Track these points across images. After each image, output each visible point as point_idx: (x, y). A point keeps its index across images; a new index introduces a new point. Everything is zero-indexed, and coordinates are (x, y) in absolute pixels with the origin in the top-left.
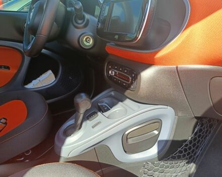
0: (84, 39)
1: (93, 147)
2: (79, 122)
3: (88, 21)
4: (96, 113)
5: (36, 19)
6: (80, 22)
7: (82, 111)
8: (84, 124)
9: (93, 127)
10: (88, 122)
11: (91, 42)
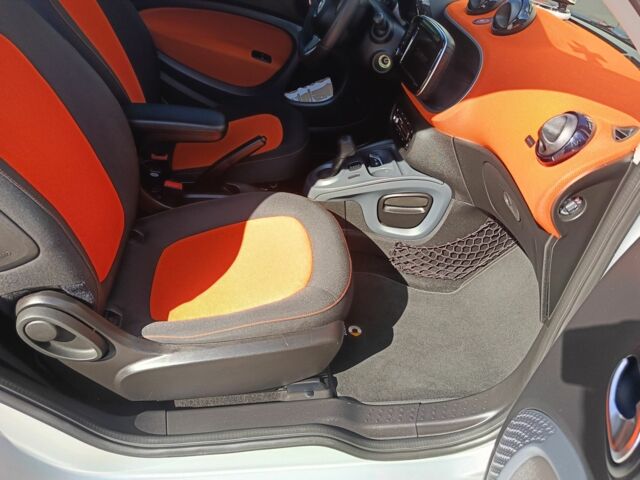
0: (380, 59)
1: (343, 200)
2: (337, 167)
3: (392, 34)
4: (361, 164)
5: (327, 15)
6: (381, 32)
7: (343, 156)
8: (342, 171)
9: (350, 178)
10: (347, 171)
11: (389, 65)
